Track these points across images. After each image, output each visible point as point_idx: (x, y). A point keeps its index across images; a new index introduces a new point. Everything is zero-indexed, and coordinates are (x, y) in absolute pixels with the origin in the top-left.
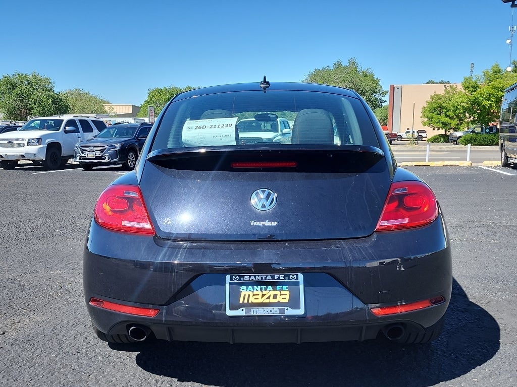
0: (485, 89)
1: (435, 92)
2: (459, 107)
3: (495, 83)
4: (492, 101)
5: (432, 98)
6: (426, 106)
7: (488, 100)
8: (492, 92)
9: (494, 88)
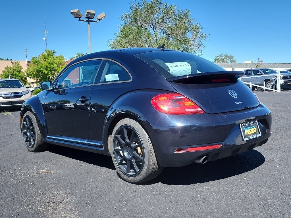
0: (44, 64)
1: (7, 65)
2: (30, 74)
3: (49, 60)
4: (48, 70)
5: (6, 68)
6: (2, 74)
7: (46, 70)
8: (48, 65)
9: (49, 63)
